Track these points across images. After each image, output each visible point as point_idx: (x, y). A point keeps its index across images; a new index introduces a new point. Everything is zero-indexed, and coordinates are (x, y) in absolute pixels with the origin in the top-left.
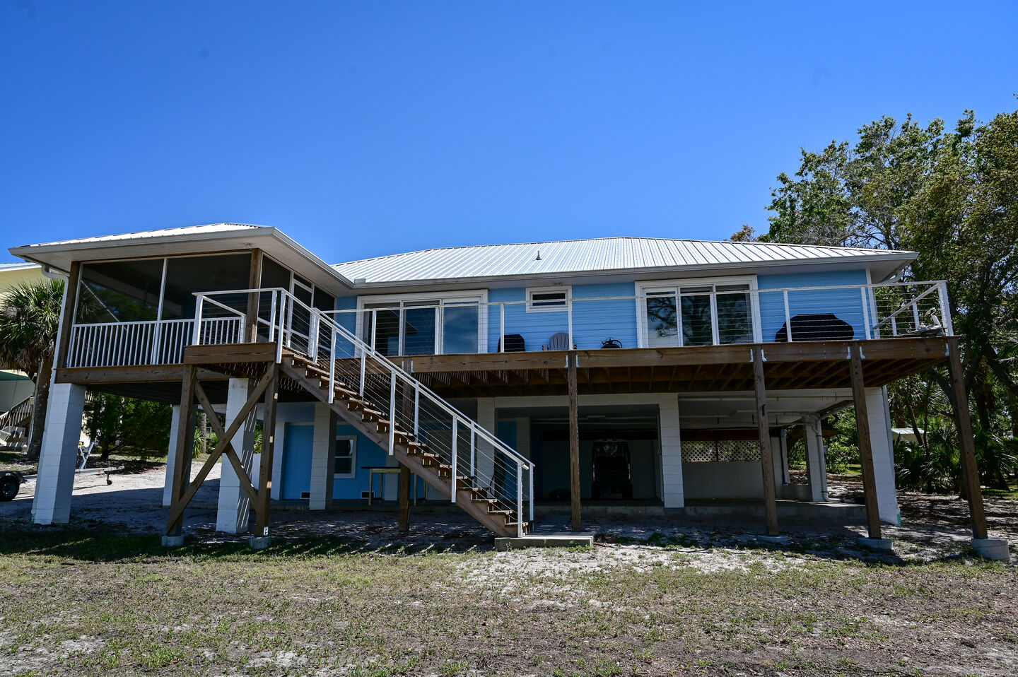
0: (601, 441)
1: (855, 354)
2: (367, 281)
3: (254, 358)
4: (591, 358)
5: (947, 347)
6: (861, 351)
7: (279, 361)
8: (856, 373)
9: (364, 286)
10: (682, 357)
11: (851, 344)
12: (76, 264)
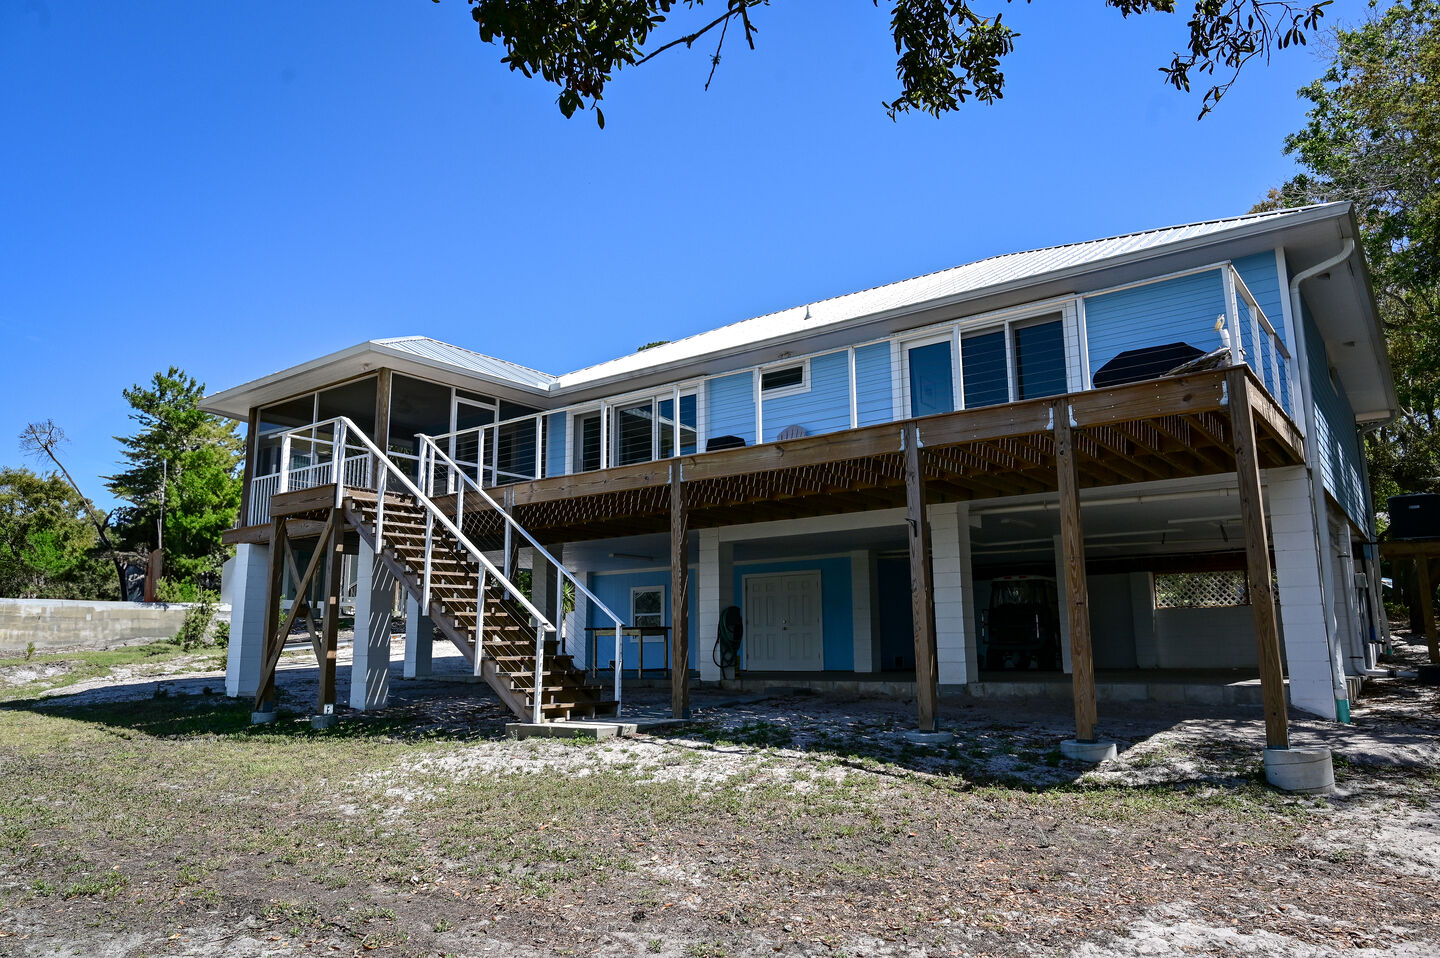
0: (1001, 579)
1: (1062, 418)
2: (562, 386)
3: (318, 505)
4: (698, 467)
5: (1225, 387)
6: (1071, 414)
7: (339, 505)
8: (1062, 453)
9: (558, 393)
10: (807, 452)
11: (1054, 403)
12: (253, 411)
